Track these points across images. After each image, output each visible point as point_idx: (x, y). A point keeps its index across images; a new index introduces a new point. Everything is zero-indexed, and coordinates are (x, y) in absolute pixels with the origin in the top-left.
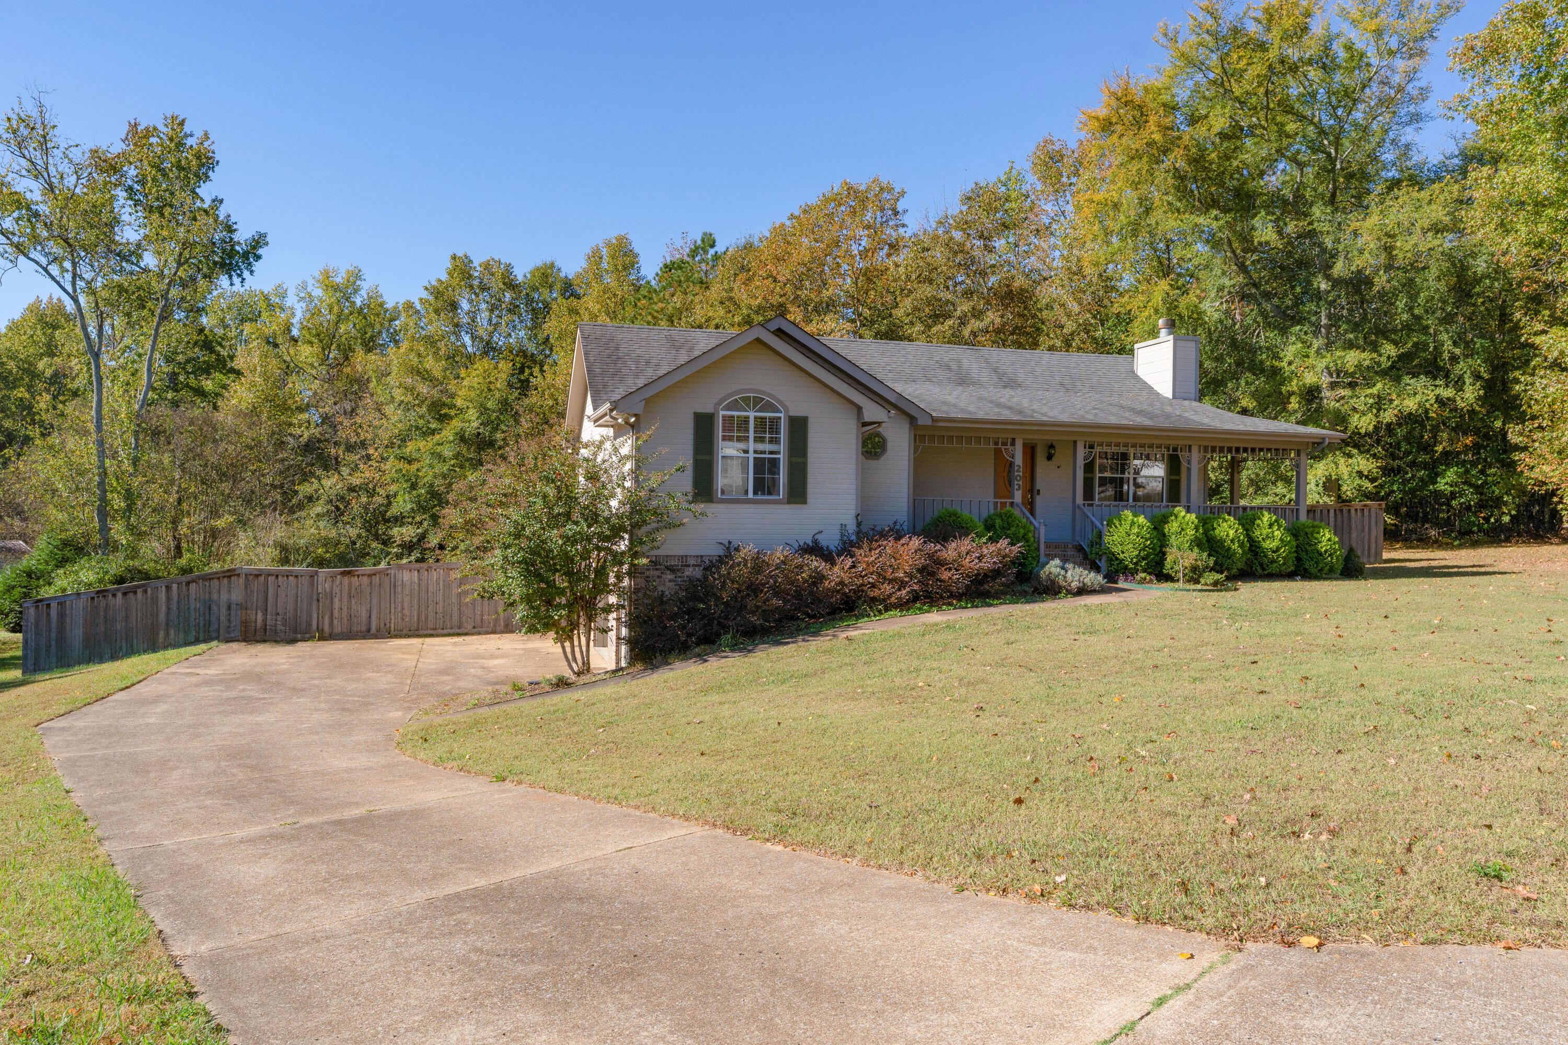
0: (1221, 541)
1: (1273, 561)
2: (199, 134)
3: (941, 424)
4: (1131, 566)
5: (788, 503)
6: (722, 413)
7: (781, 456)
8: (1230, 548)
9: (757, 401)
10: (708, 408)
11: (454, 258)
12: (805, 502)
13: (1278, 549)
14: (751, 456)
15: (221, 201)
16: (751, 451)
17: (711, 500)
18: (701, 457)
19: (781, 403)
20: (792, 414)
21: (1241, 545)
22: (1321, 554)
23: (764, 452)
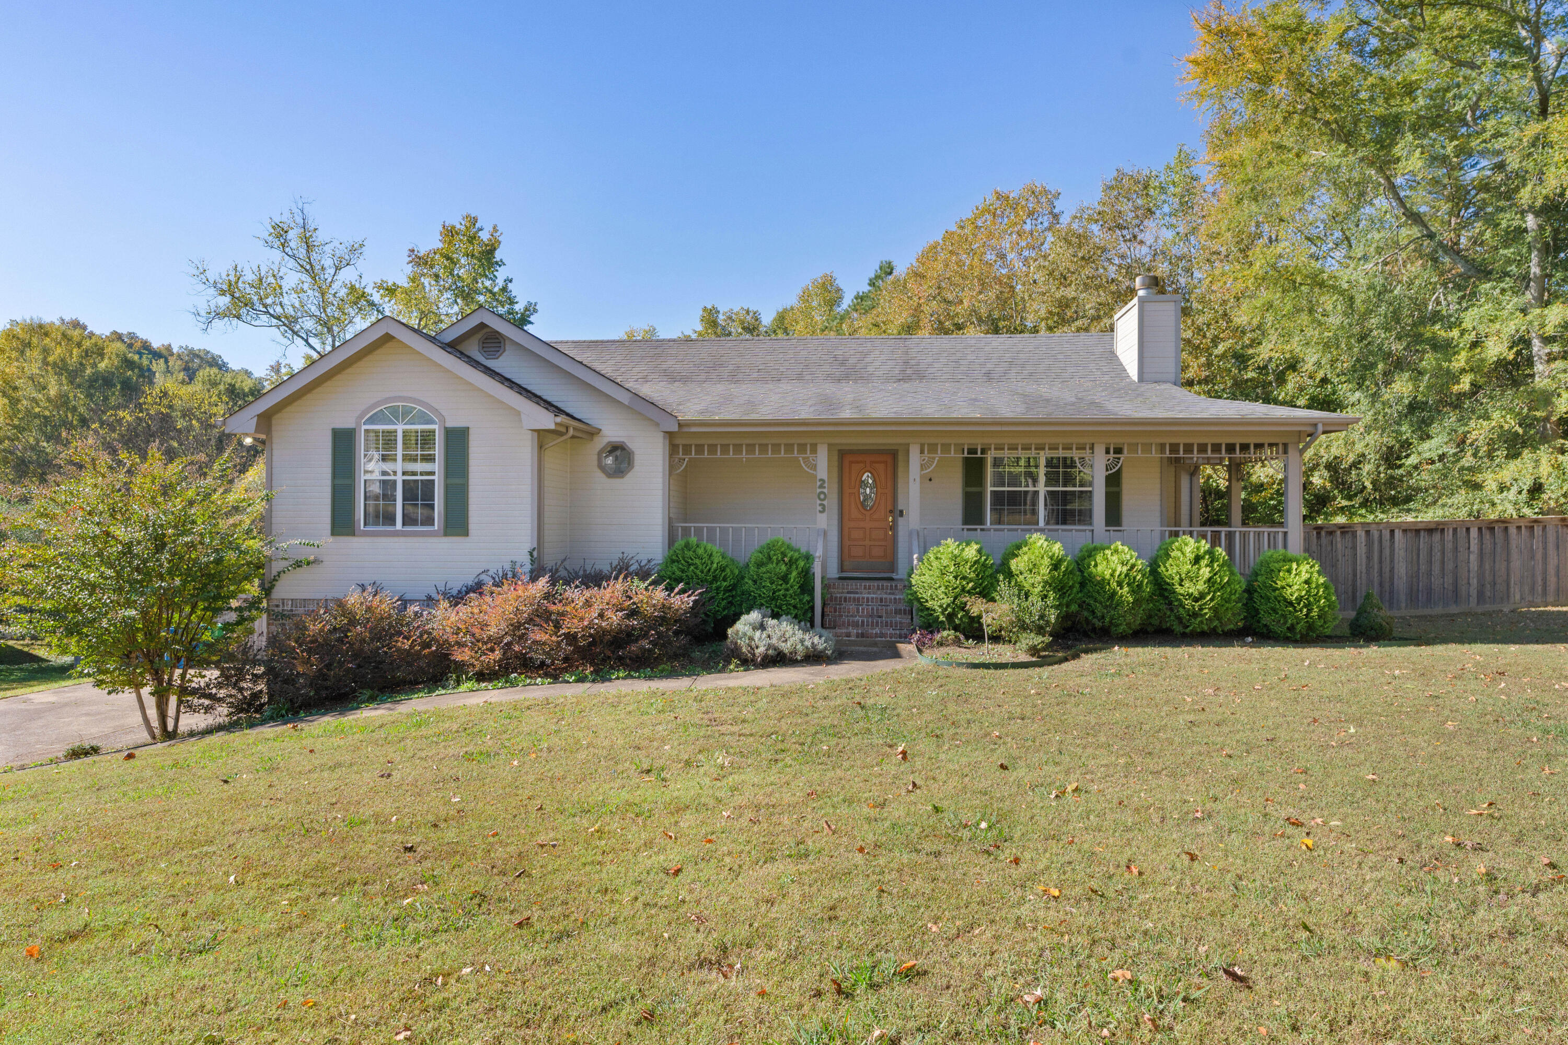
0: (1103, 582)
1: (1195, 615)
2: (488, 228)
3: (694, 429)
4: (942, 618)
5: (446, 534)
6: (364, 427)
7: (435, 478)
8: (1114, 593)
9: (407, 412)
10: (346, 422)
11: (705, 309)
12: (466, 534)
13: (1202, 596)
14: (399, 478)
15: (511, 281)
16: (399, 473)
17: (352, 533)
18: (338, 482)
19: (435, 411)
20: (449, 424)
21: (1136, 589)
22: (1291, 604)
23: (414, 474)
